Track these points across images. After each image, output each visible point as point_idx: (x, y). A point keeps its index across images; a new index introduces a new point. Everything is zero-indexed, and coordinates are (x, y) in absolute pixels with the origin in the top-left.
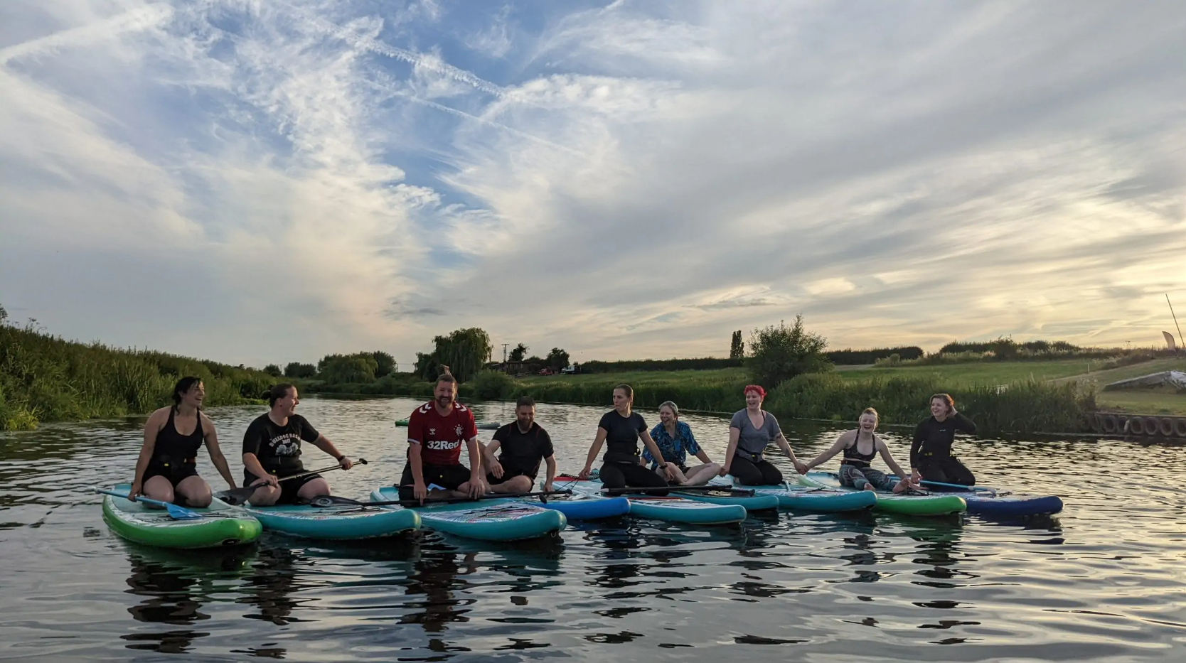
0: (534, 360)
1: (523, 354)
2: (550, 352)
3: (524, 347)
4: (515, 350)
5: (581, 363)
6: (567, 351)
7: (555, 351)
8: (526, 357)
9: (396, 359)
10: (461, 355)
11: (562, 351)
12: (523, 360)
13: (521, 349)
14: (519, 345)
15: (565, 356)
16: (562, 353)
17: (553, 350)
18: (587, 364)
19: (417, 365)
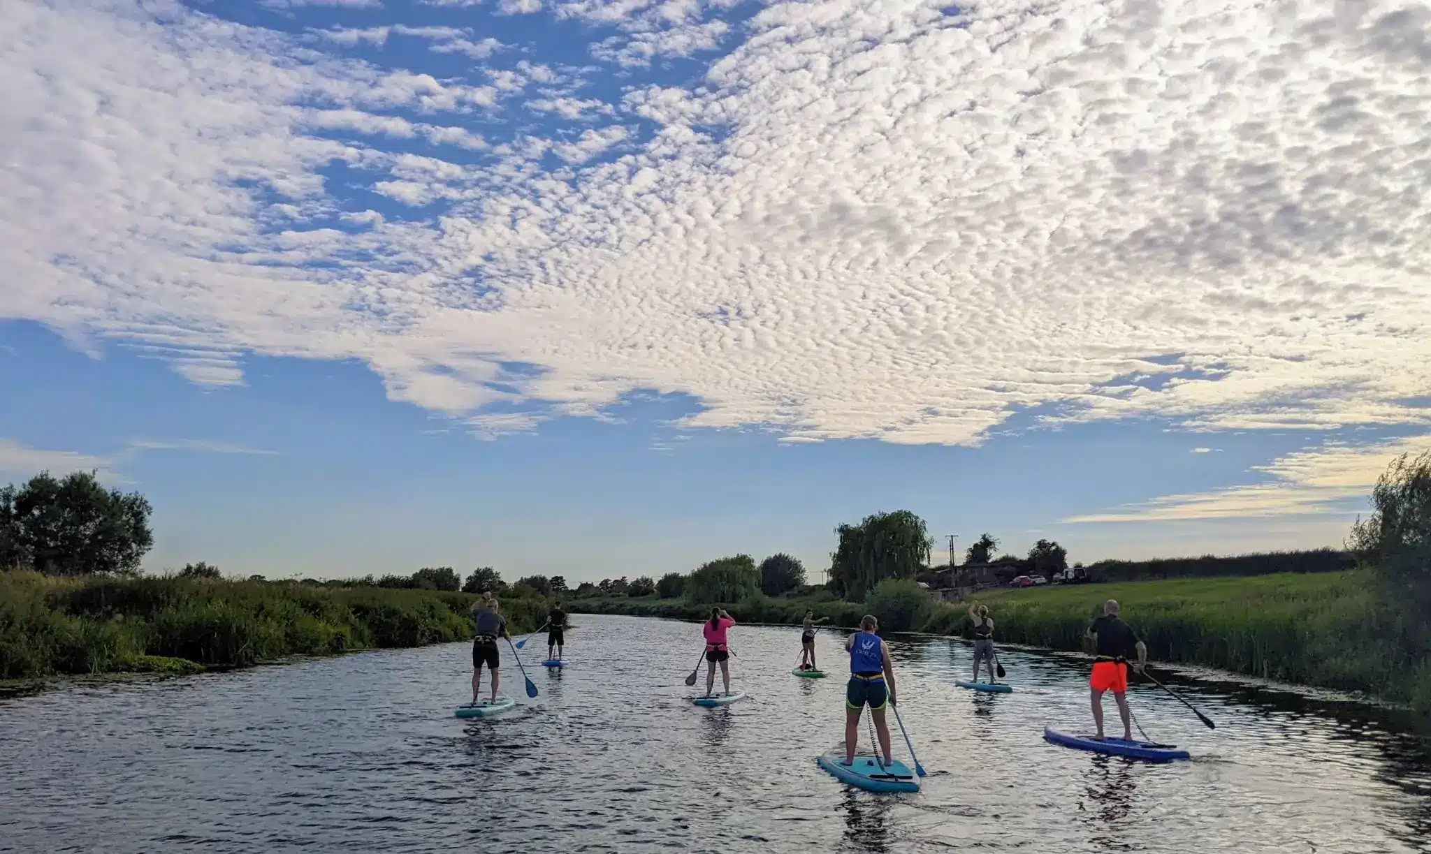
0: (1007, 561)
1: (990, 551)
2: (1033, 546)
3: (991, 540)
4: (976, 545)
5: (1087, 563)
6: (1062, 544)
7: (1042, 545)
8: (995, 555)
9: (803, 565)
10: (879, 555)
11: (1053, 544)
12: (990, 561)
13: (986, 544)
14: (984, 537)
15: (1060, 554)
16: (1053, 548)
17: (1039, 543)
18: (1097, 566)
19: (831, 572)
